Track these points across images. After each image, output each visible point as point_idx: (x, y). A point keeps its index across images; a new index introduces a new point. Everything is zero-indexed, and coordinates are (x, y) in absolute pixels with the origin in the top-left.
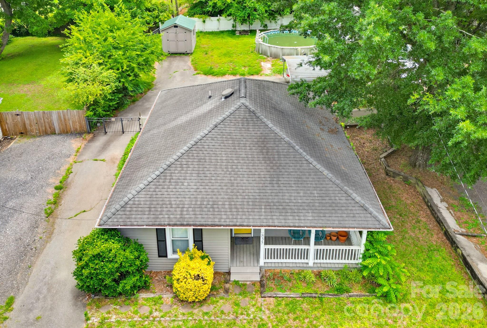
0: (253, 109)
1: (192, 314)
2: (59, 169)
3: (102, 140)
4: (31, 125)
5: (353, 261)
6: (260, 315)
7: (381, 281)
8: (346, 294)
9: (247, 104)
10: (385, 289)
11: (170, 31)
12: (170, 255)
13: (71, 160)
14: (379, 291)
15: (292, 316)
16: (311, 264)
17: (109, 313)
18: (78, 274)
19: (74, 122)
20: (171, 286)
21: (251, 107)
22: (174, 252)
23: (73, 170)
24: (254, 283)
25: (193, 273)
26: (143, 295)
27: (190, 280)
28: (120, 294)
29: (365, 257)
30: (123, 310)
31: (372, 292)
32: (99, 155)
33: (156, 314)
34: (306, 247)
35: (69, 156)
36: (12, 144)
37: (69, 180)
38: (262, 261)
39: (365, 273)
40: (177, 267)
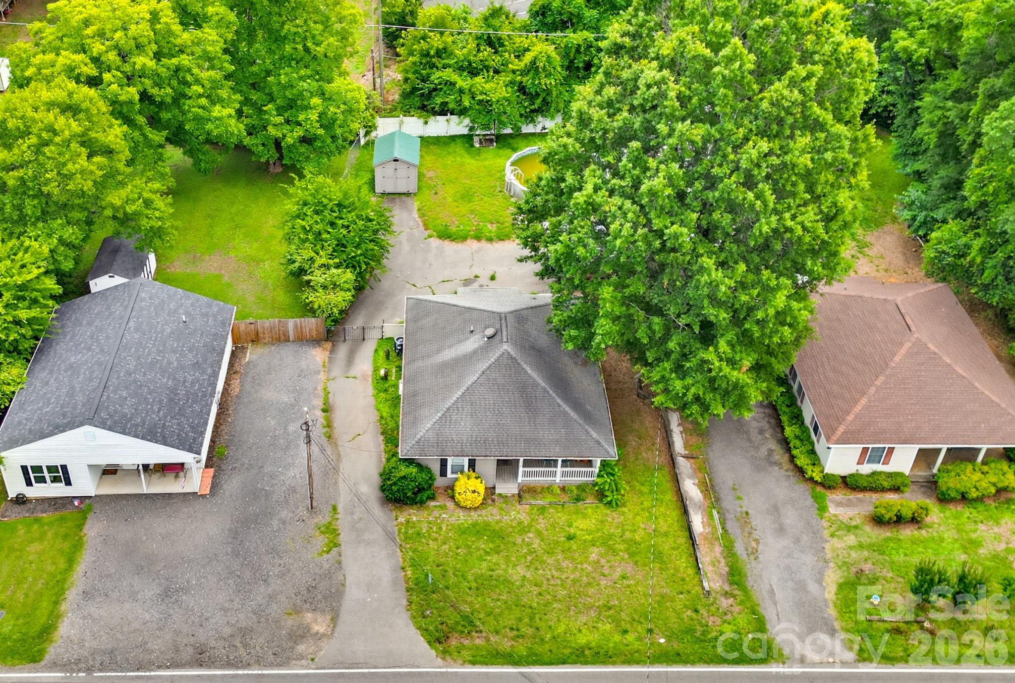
0: (514, 355)
1: (470, 516)
2: (316, 389)
3: (343, 350)
4: (264, 334)
5: (590, 479)
6: (519, 516)
7: (607, 493)
8: (582, 502)
9: (510, 350)
10: (609, 499)
11: (386, 166)
12: (449, 475)
13: (322, 376)
14: (605, 500)
15: (541, 517)
16: (558, 481)
17: (410, 515)
18: (383, 489)
19: (310, 330)
20: (453, 497)
21: (512, 353)
22: (452, 473)
23: (329, 389)
24: (513, 495)
25: (471, 489)
26: (432, 504)
27: (468, 494)
28: (416, 503)
29: (598, 476)
30: (421, 512)
31: (601, 501)
32: (348, 371)
33: (444, 516)
34: (554, 469)
35: (318, 373)
36: (248, 354)
37: (331, 400)
38: (520, 479)
39: (596, 488)
40: (457, 484)
